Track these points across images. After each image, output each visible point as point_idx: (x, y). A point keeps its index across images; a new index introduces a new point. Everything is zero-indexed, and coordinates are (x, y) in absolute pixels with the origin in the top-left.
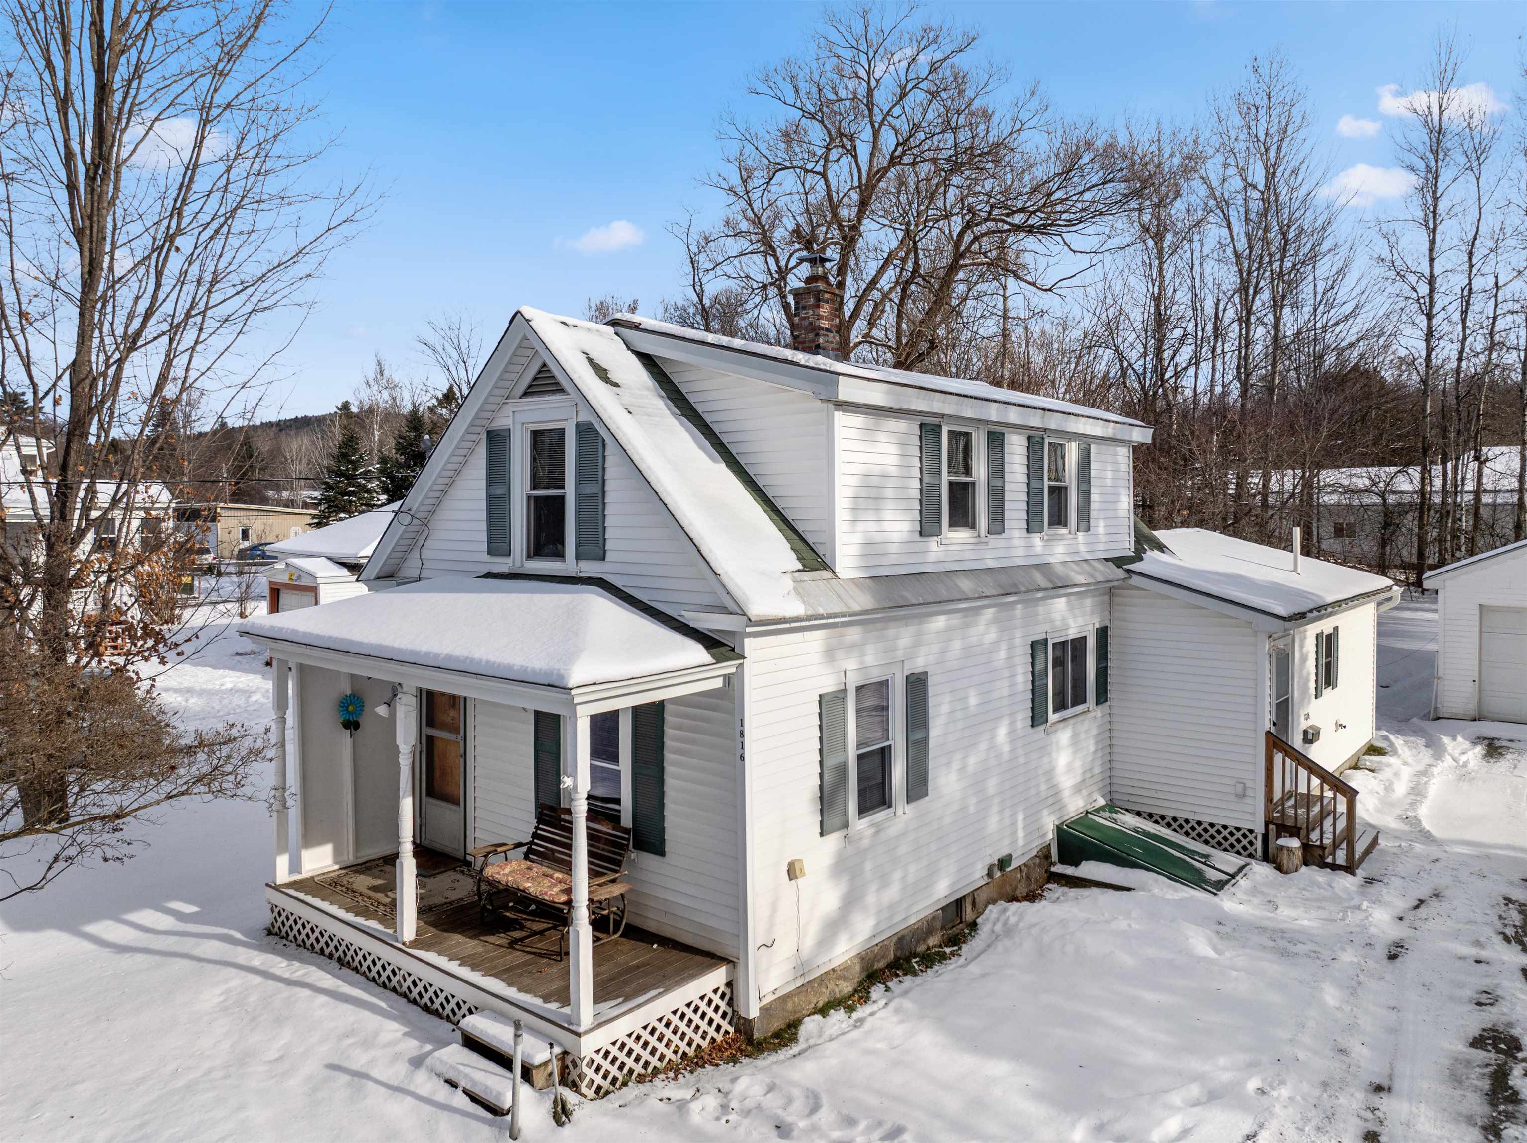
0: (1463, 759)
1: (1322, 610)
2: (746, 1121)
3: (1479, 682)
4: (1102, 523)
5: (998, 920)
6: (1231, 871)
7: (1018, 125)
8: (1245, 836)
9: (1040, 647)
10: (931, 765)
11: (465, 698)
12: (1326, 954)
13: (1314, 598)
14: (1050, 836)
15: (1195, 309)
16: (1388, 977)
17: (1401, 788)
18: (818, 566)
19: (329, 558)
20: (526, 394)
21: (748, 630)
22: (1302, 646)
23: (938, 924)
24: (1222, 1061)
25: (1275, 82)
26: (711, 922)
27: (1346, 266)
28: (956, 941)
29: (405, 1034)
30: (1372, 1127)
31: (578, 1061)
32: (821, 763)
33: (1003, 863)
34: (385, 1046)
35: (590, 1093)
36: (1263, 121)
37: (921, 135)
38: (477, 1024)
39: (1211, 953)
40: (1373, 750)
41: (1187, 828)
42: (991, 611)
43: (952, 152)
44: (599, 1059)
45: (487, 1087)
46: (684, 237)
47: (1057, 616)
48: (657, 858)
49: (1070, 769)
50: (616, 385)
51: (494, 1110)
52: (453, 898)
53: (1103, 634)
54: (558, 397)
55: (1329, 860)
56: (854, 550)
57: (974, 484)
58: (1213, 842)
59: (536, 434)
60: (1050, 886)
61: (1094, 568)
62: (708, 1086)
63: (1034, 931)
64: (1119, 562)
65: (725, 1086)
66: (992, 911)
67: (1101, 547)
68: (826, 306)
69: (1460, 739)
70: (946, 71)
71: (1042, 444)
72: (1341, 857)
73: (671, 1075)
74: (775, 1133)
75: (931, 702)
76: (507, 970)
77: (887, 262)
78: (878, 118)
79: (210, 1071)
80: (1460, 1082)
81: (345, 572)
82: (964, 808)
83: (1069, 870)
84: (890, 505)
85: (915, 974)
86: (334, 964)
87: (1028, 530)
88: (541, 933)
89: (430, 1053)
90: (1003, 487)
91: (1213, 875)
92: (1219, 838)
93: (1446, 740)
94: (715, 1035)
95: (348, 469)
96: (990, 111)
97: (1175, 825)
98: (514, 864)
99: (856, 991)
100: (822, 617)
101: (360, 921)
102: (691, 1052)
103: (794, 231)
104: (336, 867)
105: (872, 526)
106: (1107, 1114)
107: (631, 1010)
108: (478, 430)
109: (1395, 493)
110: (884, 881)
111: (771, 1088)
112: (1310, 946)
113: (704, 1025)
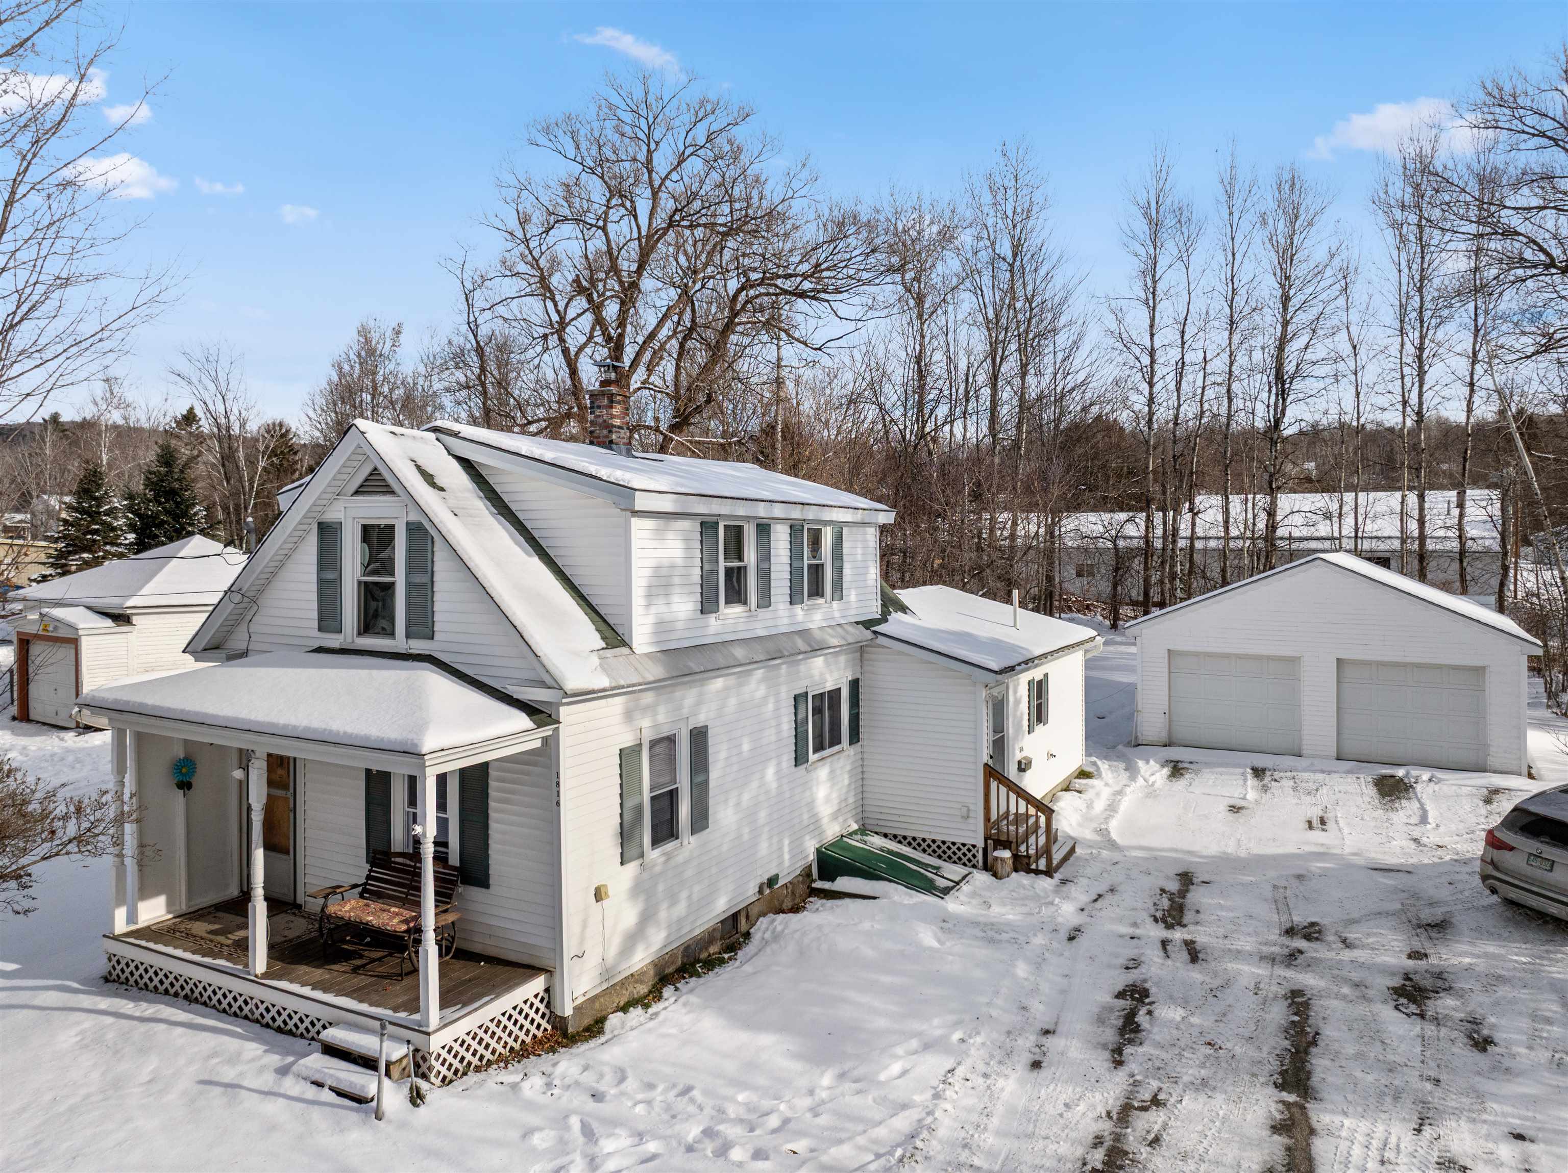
0: (1152, 779)
1: (1029, 662)
2: (568, 1093)
3: (1169, 714)
4: (853, 592)
5: (767, 929)
6: (957, 879)
7: (790, 194)
8: (969, 850)
9: (802, 700)
10: (711, 802)
11: (295, 759)
12: (1022, 939)
13: (1024, 652)
14: (811, 857)
15: (949, 372)
16: (1067, 954)
17: (1100, 806)
18: (618, 643)
19: (89, 608)
20: (357, 493)
21: (564, 701)
22: (1015, 692)
23: (718, 935)
24: (936, 1022)
25: (1021, 166)
26: (532, 941)
27: (1081, 336)
28: (733, 948)
29: (266, 1051)
30: (1037, 1058)
31: (427, 1056)
32: (621, 805)
33: (772, 881)
34: (250, 1061)
35: (438, 1082)
36: (1011, 200)
37: (697, 205)
38: (334, 1035)
39: (935, 944)
40: (1083, 774)
41: (924, 845)
42: (761, 671)
43: (729, 219)
44: (444, 1053)
45: (351, 1083)
46: (459, 272)
47: (816, 673)
48: (484, 890)
49: (828, 800)
50: (442, 489)
51: (360, 1100)
52: (291, 937)
53: (855, 685)
54: (389, 498)
55: (1033, 867)
56: (648, 629)
57: (745, 567)
58: (945, 857)
59: (366, 529)
60: (811, 899)
61: (847, 632)
62: (534, 1071)
63: (797, 935)
64: (868, 624)
65: (548, 1069)
66: (763, 922)
67: (853, 612)
68: (618, 406)
69: (1152, 762)
70: (721, 140)
71: (802, 531)
72: (1042, 864)
73: (502, 1065)
74: (591, 1100)
75: (711, 750)
76: (355, 991)
77: (665, 317)
78: (657, 183)
79: (87, 1097)
80: (1103, 1023)
81: (109, 623)
82: (740, 836)
83: (827, 885)
84: (677, 590)
85: (699, 976)
86: (181, 1001)
87: (791, 603)
88: (380, 959)
89: (293, 1063)
90: (770, 569)
91: (941, 883)
92: (949, 853)
93: (1141, 763)
94: (536, 1032)
95: (91, 506)
96: (763, 179)
97: (914, 844)
98: (353, 902)
99: (650, 992)
100: (623, 687)
101: (208, 960)
102: (517, 1046)
103: (574, 281)
104: (170, 916)
105: (663, 609)
106: (847, 1066)
107: (469, 1013)
108: (310, 521)
109: (1125, 538)
110: (673, 900)
111: (586, 1068)
112: (1012, 935)
113: (527, 1024)
